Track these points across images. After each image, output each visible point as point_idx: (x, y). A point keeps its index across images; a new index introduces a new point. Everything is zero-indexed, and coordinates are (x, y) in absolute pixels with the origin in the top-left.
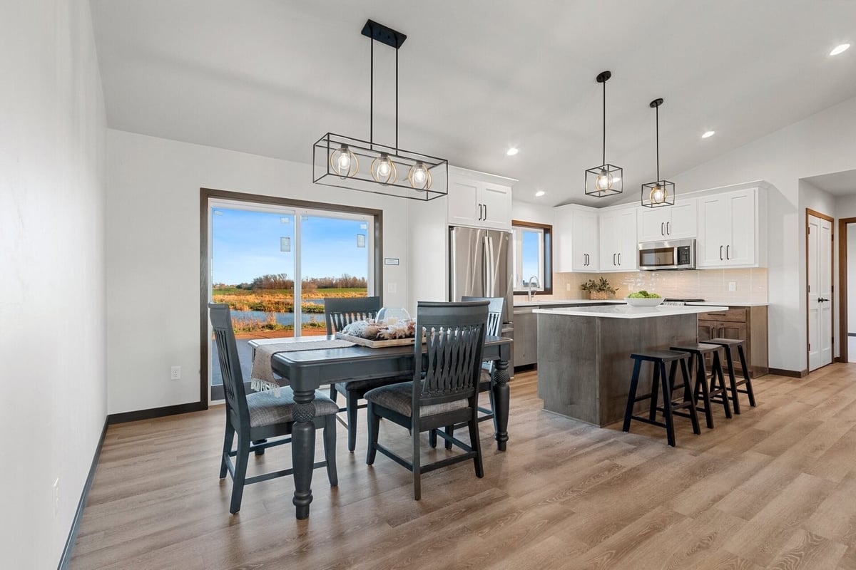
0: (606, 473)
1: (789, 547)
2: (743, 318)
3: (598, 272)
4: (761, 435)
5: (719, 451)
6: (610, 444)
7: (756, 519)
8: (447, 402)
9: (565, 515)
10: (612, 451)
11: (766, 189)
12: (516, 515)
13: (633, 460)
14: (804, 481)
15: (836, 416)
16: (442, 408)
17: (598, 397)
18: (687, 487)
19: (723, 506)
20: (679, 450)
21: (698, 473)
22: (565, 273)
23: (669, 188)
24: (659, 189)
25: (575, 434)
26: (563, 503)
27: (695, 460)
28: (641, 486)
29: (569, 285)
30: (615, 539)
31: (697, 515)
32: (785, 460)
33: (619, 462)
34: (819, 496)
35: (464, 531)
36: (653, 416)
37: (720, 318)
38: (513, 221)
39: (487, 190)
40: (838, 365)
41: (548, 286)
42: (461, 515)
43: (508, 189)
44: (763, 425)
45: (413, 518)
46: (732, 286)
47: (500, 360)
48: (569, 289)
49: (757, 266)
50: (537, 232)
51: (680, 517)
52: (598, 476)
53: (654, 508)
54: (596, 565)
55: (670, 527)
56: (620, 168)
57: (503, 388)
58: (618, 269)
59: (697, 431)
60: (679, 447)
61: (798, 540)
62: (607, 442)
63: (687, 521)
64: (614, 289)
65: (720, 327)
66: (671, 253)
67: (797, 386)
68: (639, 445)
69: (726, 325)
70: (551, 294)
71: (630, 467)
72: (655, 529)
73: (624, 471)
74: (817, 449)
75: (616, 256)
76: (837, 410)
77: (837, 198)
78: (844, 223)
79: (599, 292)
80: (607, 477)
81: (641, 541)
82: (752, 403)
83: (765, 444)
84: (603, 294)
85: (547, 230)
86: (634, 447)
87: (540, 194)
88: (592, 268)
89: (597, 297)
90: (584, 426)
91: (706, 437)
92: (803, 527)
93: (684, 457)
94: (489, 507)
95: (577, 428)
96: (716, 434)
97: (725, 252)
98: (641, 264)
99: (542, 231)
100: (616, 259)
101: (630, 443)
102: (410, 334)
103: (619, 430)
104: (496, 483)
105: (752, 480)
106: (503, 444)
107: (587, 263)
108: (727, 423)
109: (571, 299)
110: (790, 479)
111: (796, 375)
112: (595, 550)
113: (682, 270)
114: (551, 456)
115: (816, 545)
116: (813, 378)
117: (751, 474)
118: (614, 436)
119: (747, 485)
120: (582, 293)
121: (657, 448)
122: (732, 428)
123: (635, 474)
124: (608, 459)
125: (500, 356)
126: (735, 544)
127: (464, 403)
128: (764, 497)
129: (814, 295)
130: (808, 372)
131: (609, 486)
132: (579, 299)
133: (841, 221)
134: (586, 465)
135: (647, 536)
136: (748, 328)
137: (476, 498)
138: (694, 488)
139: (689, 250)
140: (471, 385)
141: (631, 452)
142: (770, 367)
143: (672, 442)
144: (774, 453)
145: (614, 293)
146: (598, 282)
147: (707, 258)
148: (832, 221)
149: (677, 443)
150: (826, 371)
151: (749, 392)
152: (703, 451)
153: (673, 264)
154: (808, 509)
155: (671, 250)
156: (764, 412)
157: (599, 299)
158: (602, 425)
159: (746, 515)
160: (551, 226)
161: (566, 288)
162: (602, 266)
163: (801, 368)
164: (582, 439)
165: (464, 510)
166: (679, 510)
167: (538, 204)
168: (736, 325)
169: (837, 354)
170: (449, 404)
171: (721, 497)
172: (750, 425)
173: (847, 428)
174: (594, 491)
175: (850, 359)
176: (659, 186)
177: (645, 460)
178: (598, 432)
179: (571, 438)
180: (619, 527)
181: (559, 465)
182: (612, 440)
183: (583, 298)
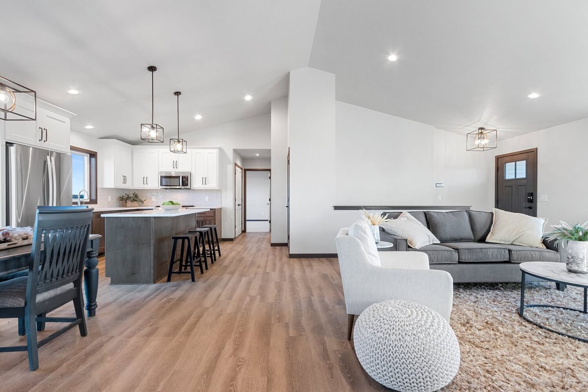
0: (167, 304)
1: (246, 303)
2: (212, 215)
3: (131, 188)
4: (226, 267)
5: (213, 278)
6: (163, 290)
7: (233, 298)
8: (56, 288)
9: (155, 330)
10: (166, 293)
11: (221, 150)
12: (125, 343)
13: (178, 294)
14: (244, 280)
15: (248, 253)
16: (54, 293)
17: (152, 266)
18: (206, 296)
19: (222, 298)
20: (197, 283)
21: (209, 289)
22: (107, 188)
23: (184, 143)
24: (179, 143)
25: (140, 291)
26: (150, 326)
27: (205, 285)
28: (186, 303)
29: (110, 197)
30: (184, 329)
31: (213, 306)
32: (237, 274)
33: (171, 297)
34: (249, 283)
35: (92, 367)
36: (180, 269)
37: (203, 215)
38: (71, 146)
39: (48, 116)
40: (244, 234)
41: (93, 197)
42: (83, 361)
43: (68, 120)
44: (226, 263)
45: (40, 381)
46: (207, 198)
47: (92, 251)
48: (110, 200)
49: (218, 188)
50: (84, 156)
51: (208, 308)
52: (164, 307)
53: (196, 309)
54: (180, 342)
55: (205, 314)
56: (162, 128)
57: (94, 271)
58: (146, 187)
59: (202, 272)
60: (197, 281)
61: (248, 299)
62: (161, 290)
63: (211, 309)
64: (143, 200)
65: (202, 219)
66: (178, 179)
67: (233, 245)
68: (178, 286)
69: (206, 218)
70: (97, 203)
71: (178, 298)
72: (199, 317)
73: (176, 299)
74: (245, 268)
75: (145, 179)
76: (247, 252)
77: (244, 159)
78: (246, 170)
79: (132, 201)
80: (168, 306)
81: (196, 324)
82: (220, 255)
83: (229, 270)
84: (135, 203)
85: (93, 155)
86: (175, 288)
87: (89, 127)
88: (128, 186)
89: (131, 206)
90: (144, 285)
91: (206, 274)
92: (248, 295)
93: (200, 285)
94: (103, 347)
95: (139, 289)
96: (209, 271)
97: (205, 181)
98: (161, 185)
99: (89, 155)
100: (145, 180)
101: (174, 287)
102: (5, 239)
103: (164, 282)
104: (99, 334)
105: (228, 285)
106: (93, 311)
107: (125, 182)
108: (213, 266)
109: (111, 207)
110: (240, 281)
111: (231, 240)
112: (177, 337)
113: (183, 189)
114: (131, 307)
115: (253, 299)
116: (237, 241)
117: (227, 284)
118: (163, 286)
119: (228, 287)
120: (119, 203)
121: (187, 285)
122: (215, 267)
123: (181, 299)
124: (165, 297)
125: (92, 248)
126: (230, 309)
127: (71, 286)
128: (234, 290)
129: (237, 203)
130: (235, 238)
131: (171, 309)
132: (117, 207)
133: (244, 169)
134: (154, 304)
135: (197, 321)
136: (215, 220)
137: (89, 348)
138: (209, 295)
139: (187, 178)
140: (78, 270)
141: (175, 290)
142: (222, 238)
143: (193, 280)
144: (232, 273)
145: (143, 202)
146: (131, 195)
147: (196, 183)
148: (242, 169)
149: (196, 280)
150: (240, 237)
151: (219, 250)
152: (207, 280)
153: (180, 186)
154: (248, 289)
155: (178, 177)
156: (225, 258)
157: (132, 207)
158: (155, 282)
159: (230, 298)
160: (96, 153)
161: (107, 199)
162: (135, 184)
163: (233, 237)
164: (146, 293)
165: (84, 357)
166: (206, 306)
167: (87, 135)
168: (210, 218)
169: (243, 229)
170: (59, 289)
171: (220, 295)
172: (221, 265)
173: (252, 257)
174: (165, 314)
175: (247, 231)
176: (179, 142)
177: (184, 292)
178: (153, 287)
179: (138, 294)
180: (184, 323)
181: (138, 310)
182: (163, 288)
183: (120, 206)
